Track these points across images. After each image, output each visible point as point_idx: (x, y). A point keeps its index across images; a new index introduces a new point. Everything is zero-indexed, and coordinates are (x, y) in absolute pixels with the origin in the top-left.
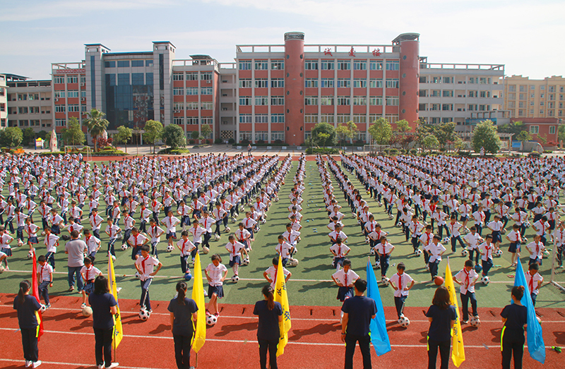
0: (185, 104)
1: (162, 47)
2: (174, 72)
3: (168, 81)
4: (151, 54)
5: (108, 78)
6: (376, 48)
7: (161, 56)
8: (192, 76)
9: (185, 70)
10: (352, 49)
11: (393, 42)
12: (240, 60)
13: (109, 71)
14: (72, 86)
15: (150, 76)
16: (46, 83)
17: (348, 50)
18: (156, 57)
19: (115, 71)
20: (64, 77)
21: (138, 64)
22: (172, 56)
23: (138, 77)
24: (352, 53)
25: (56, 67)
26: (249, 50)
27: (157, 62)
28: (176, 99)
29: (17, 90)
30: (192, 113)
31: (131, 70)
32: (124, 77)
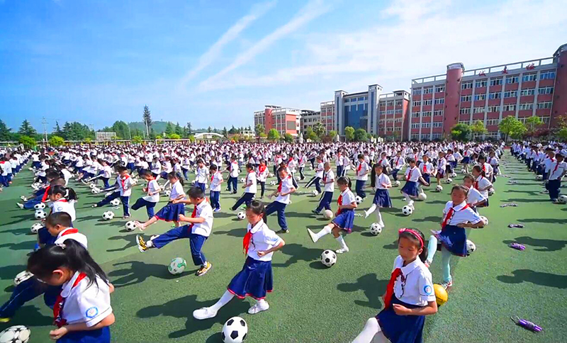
0: (385, 120)
1: (373, 88)
2: (380, 102)
3: (376, 107)
4: (367, 92)
5: (346, 108)
6: (531, 63)
7: (373, 93)
8: (391, 102)
9: (386, 100)
10: (506, 68)
11: (554, 55)
12: (414, 89)
13: (347, 104)
14: (329, 113)
15: (366, 105)
16: (319, 113)
17: (502, 69)
18: (370, 94)
19: (350, 104)
20: (327, 110)
21: (361, 99)
22: (379, 92)
23: (361, 106)
24: (505, 72)
25: (323, 105)
26: (420, 81)
27: (370, 97)
28: (381, 117)
29: (308, 117)
30: (390, 124)
31: (357, 103)
32: (354, 107)
